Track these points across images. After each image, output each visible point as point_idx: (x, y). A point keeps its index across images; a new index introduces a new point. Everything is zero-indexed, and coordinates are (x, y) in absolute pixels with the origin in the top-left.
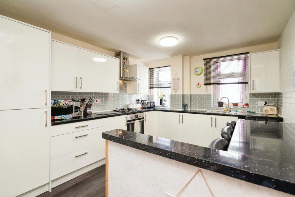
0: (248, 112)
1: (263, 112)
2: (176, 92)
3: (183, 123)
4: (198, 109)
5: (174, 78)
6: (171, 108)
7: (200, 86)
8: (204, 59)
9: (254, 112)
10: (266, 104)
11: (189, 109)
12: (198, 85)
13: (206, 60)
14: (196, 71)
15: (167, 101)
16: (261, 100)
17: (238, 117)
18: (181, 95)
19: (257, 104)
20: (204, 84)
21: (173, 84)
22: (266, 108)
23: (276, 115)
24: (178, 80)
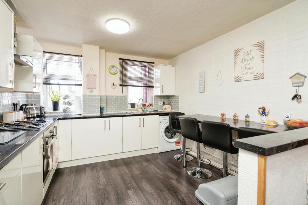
0: (154, 110)
1: (163, 109)
2: (91, 92)
3: (110, 130)
4: (113, 111)
5: (88, 73)
6: (84, 113)
7: (115, 87)
8: (120, 59)
9: (157, 110)
10: (164, 104)
11: (105, 113)
12: (114, 85)
13: (121, 60)
14: (112, 69)
15: (72, 104)
16: (161, 101)
17: (159, 115)
18: (98, 96)
19: (159, 104)
20: (121, 85)
21: (87, 81)
22: (165, 107)
23: (171, 111)
24: (95, 77)
